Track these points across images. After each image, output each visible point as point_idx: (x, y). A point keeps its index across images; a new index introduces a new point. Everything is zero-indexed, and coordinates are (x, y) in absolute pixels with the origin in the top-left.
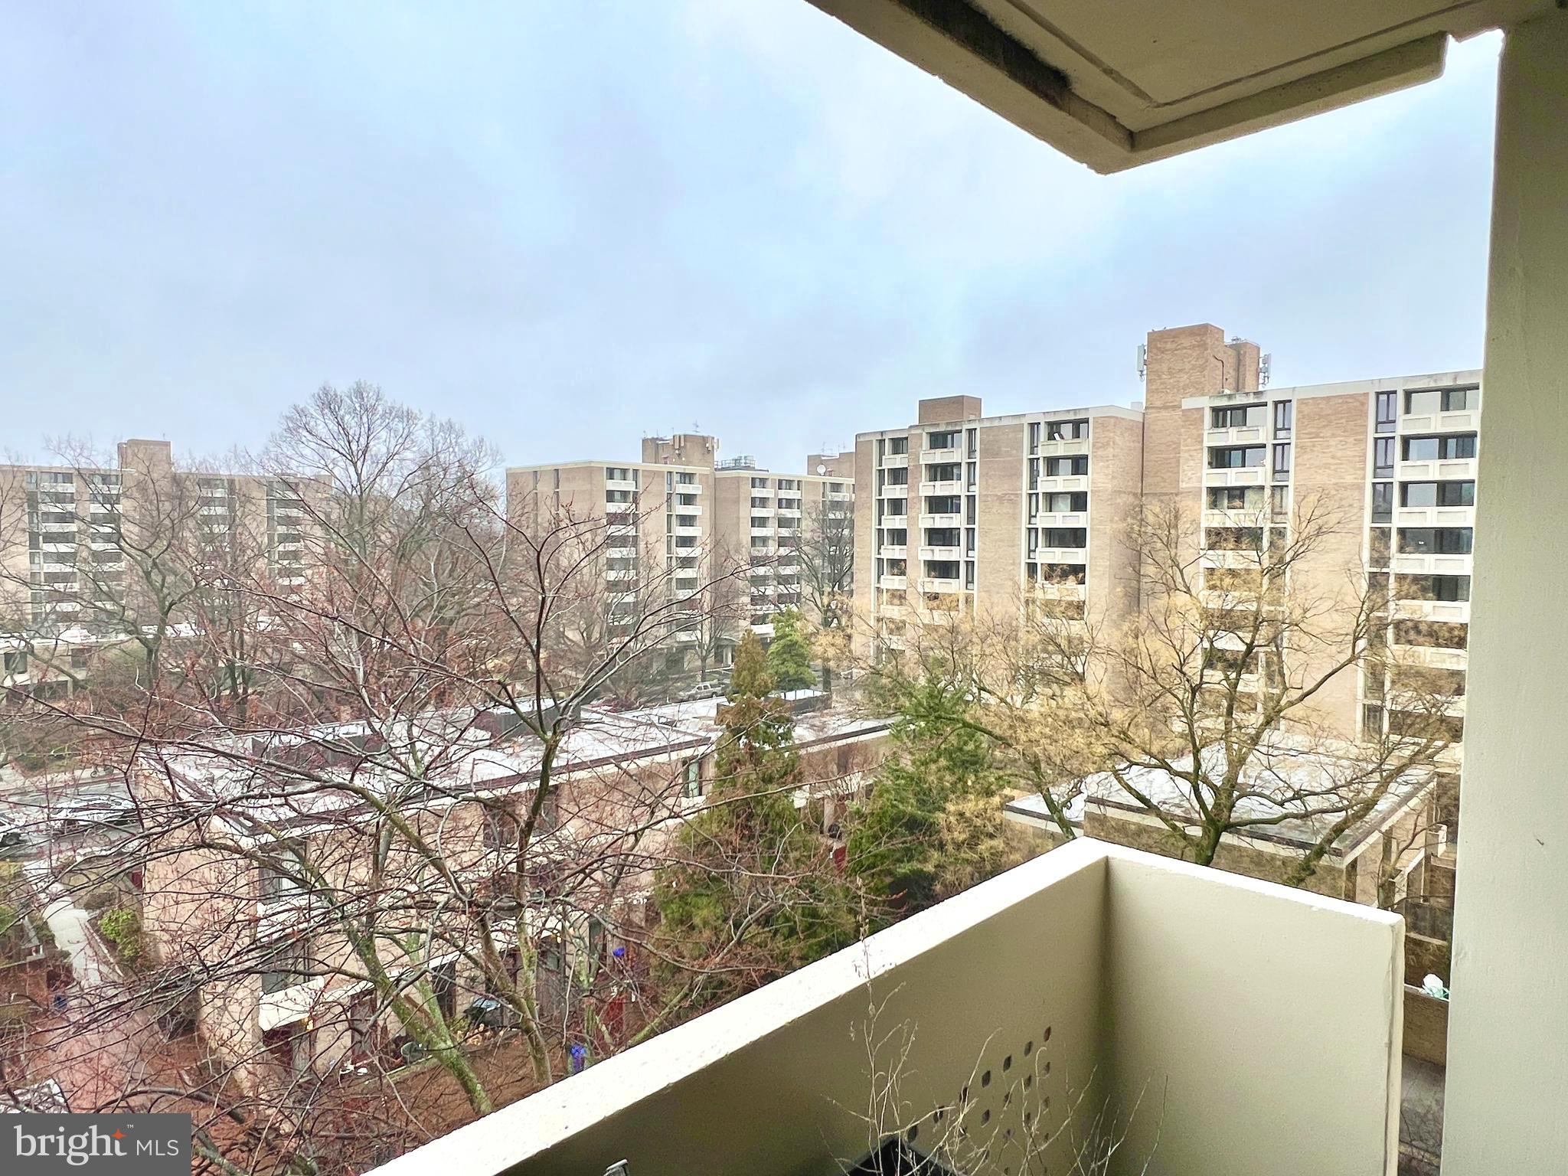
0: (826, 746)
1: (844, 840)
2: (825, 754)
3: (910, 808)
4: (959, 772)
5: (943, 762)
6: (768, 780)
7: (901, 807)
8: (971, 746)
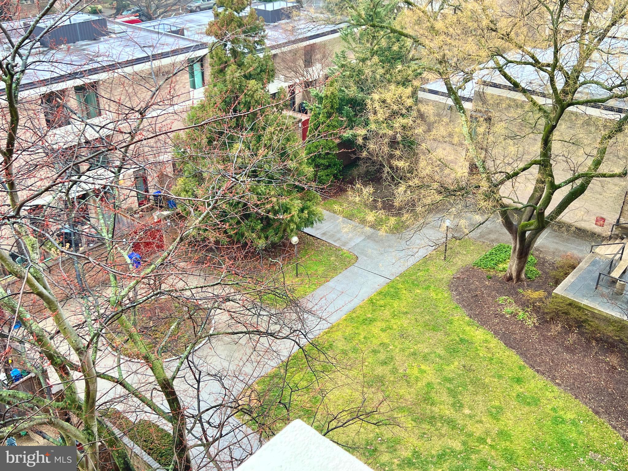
0: (295, 46)
1: (309, 114)
2: (295, 52)
3: (353, 92)
4: (387, 65)
5: (376, 59)
6: (248, 77)
7: (346, 91)
8: (395, 48)
